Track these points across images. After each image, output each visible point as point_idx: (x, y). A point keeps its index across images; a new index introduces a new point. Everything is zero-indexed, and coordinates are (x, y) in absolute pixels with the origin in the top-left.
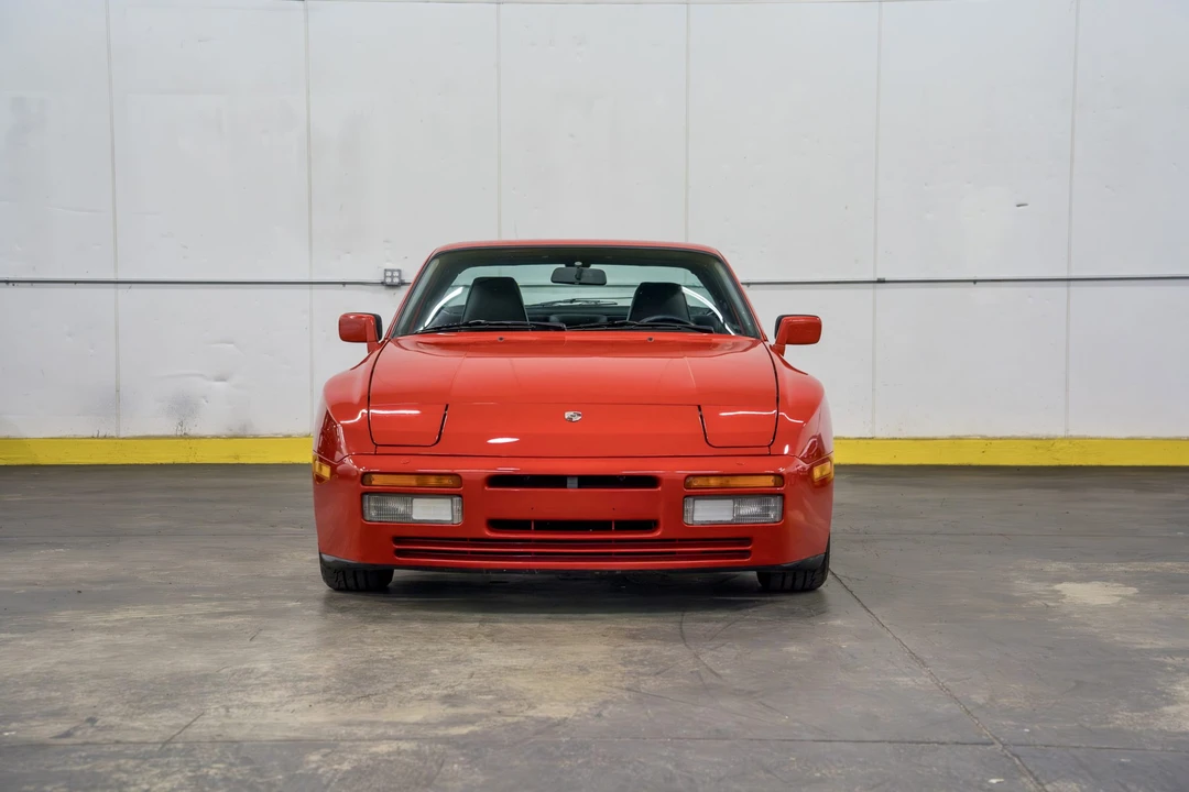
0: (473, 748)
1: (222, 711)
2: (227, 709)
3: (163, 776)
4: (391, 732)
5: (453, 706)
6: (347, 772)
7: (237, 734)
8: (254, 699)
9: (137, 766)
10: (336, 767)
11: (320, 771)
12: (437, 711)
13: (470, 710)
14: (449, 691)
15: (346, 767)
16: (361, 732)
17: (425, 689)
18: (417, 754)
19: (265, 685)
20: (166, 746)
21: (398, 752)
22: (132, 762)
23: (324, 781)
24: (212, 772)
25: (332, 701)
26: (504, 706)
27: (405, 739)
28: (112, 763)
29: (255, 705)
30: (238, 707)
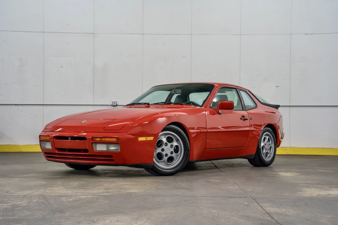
1: (43, 191)
2: (45, 190)
3: (21, 201)
4: (87, 194)
5: (107, 190)
7: (45, 194)
9: (15, 200)
10: (69, 200)
12: (102, 191)
13: (110, 191)
14: (107, 188)
15: (72, 200)
16: (78, 194)
17: (101, 187)
18: (92, 198)
19: (57, 186)
20: (25, 196)
21: (87, 197)
22: (13, 199)
23: (64, 202)
24: (34, 201)
25: (74, 189)
26: (120, 190)
27: (91, 195)
28: (8, 199)
29: (53, 190)
30: (48, 190)
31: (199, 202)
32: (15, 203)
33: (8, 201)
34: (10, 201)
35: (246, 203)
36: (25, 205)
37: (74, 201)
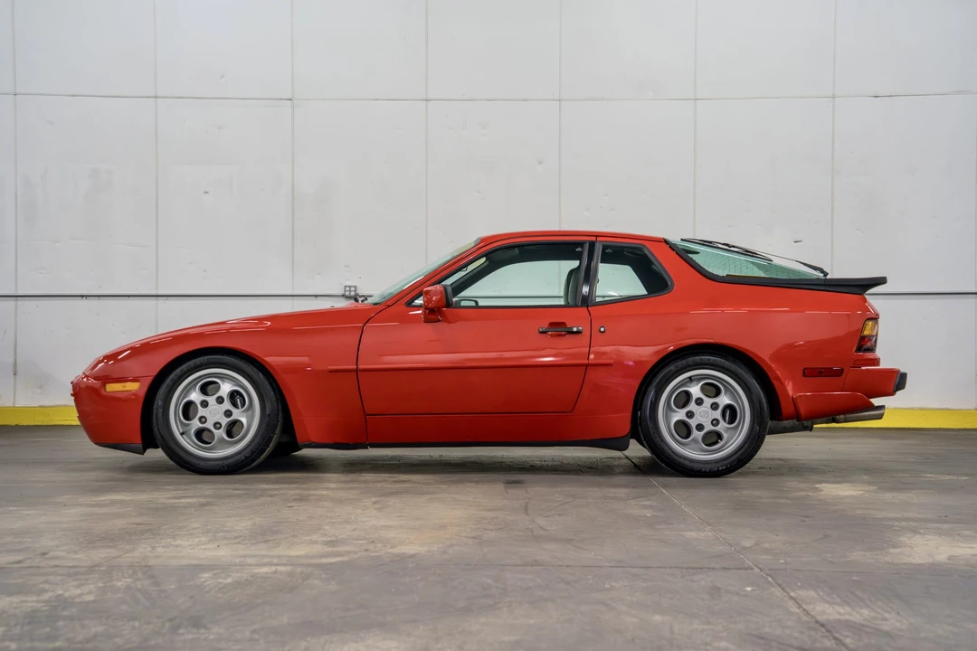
0: (333, 571)
1: (149, 549)
2: (154, 548)
3: (79, 586)
4: (275, 561)
5: (334, 546)
6: (229, 584)
7: (152, 562)
8: (179, 542)
9: (61, 580)
10: (221, 580)
11: (206, 584)
12: (318, 549)
13: (344, 549)
14: (333, 538)
15: (229, 580)
16: (250, 561)
17: (314, 537)
18: (290, 574)
19: (190, 534)
20: (92, 569)
21: (275, 572)
22: (59, 578)
23: (207, 589)
24: (119, 584)
25: (238, 543)
26: (371, 547)
27: (285, 565)
28: (43, 579)
29: (177, 546)
30: (163, 547)
31: (607, 586)
32: (60, 592)
33: (42, 586)
34: (47, 587)
35: (749, 589)
36: (90, 598)
37: (238, 584)
